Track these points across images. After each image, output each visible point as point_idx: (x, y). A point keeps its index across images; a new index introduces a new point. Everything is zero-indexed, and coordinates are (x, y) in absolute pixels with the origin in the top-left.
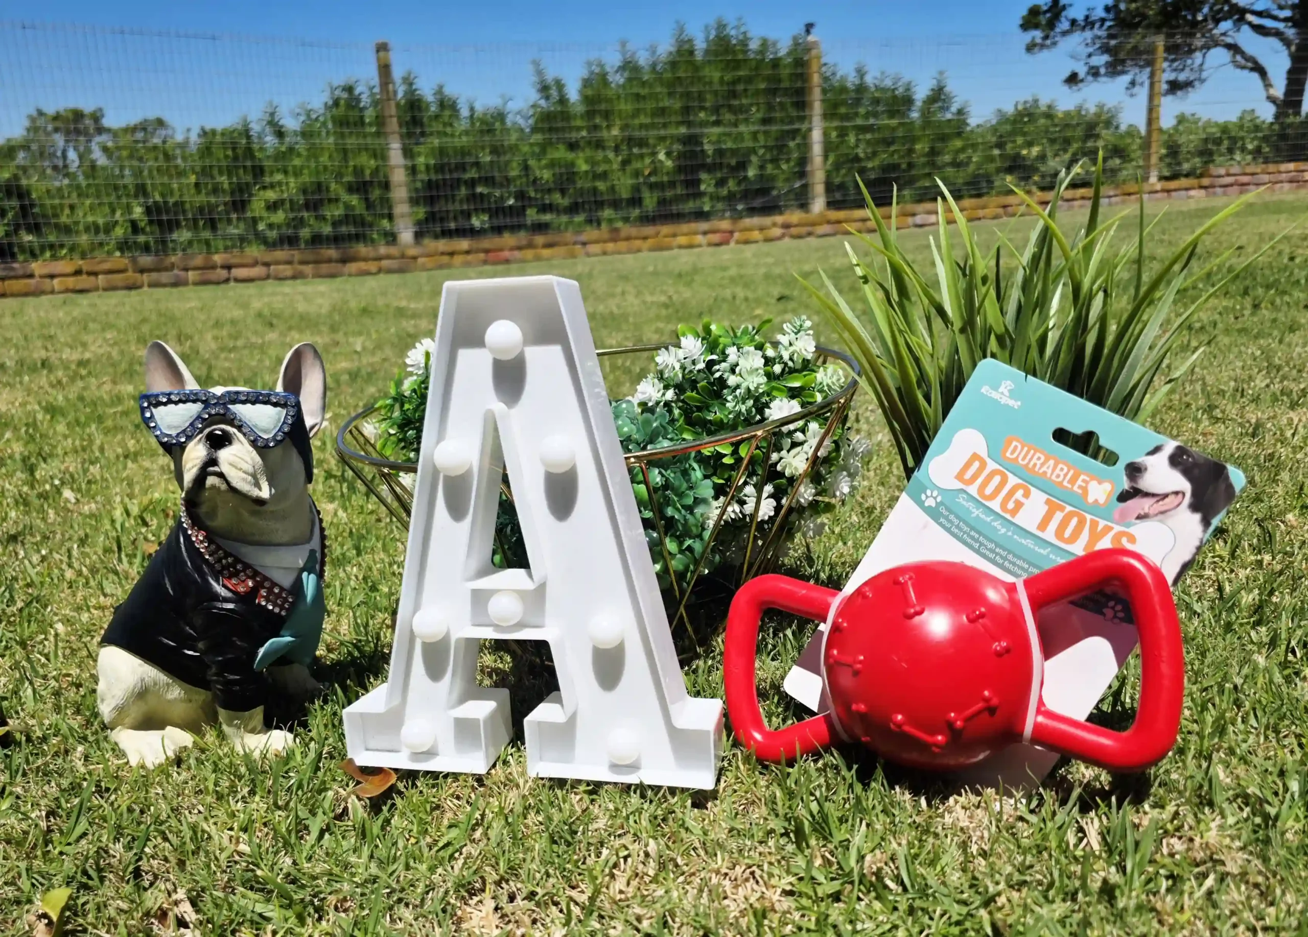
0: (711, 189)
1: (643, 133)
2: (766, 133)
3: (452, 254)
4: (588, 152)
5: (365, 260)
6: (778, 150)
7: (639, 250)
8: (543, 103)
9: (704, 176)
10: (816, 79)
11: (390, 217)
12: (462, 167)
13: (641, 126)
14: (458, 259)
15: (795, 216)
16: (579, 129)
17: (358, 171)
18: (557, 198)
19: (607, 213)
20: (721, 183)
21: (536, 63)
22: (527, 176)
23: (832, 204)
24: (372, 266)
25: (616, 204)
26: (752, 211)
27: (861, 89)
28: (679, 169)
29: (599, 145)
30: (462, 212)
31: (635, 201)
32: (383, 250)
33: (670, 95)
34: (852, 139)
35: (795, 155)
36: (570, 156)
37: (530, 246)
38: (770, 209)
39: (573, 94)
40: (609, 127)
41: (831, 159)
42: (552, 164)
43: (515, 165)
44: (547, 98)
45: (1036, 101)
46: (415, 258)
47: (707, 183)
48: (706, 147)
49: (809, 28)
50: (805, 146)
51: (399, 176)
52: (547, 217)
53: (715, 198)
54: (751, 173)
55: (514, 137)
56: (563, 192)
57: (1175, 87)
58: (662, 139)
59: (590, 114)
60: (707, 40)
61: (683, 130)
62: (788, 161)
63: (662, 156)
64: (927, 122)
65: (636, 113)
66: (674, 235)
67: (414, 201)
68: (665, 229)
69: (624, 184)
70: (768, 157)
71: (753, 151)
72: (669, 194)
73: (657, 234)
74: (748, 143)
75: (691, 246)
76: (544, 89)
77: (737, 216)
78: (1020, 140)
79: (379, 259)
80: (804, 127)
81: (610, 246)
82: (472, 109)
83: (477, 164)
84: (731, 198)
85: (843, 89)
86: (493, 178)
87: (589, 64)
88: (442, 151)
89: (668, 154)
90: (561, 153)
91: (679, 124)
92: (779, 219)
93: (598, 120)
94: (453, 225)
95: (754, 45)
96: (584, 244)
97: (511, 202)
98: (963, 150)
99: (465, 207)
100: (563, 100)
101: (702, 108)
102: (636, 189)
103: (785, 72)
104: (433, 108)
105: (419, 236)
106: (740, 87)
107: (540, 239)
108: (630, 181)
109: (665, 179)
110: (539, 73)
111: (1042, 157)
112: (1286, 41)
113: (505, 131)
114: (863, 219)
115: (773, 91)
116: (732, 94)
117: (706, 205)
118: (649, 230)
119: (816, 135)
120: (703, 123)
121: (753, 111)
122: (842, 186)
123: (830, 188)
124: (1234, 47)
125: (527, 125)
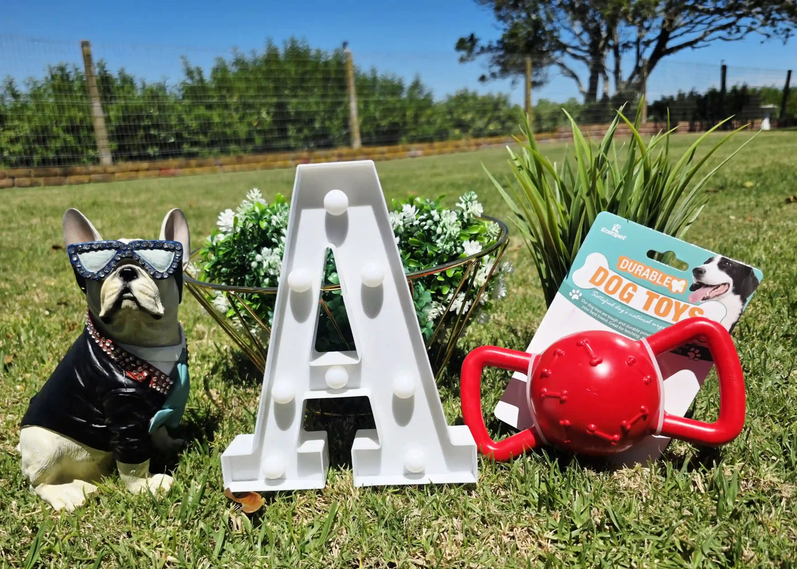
0: (294, 134)
1: (253, 100)
2: (324, 103)
3: (137, 171)
4: (220, 111)
5: (80, 174)
6: (331, 113)
7: (255, 169)
8: (189, 81)
9: (290, 126)
10: (351, 73)
11: (95, 148)
12: (139, 118)
13: (252, 97)
14: (141, 174)
15: (344, 150)
16: (213, 97)
17: (71, 119)
18: (201, 138)
19: (233, 147)
20: (300, 130)
21: (183, 58)
22: (183, 124)
23: (364, 144)
24: (85, 178)
25: (238, 142)
26: (319, 147)
27: (375, 79)
28: (275, 122)
29: (226, 106)
30: (143, 145)
31: (250, 140)
32: (91, 168)
33: (267, 79)
34: (372, 107)
35: (341, 116)
36: (208, 113)
37: (188, 166)
38: (329, 146)
39: (207, 76)
40: (231, 97)
41: (362, 118)
42: (197, 118)
43: (173, 117)
44: (192, 78)
45: (466, 90)
46: (113, 173)
47: (292, 131)
48: (291, 110)
49: (345, 44)
50: (347, 111)
51: (99, 123)
52: (195, 149)
53: (297, 139)
54: (317, 125)
55: (172, 101)
56: (205, 134)
57: (535, 84)
58: (263, 105)
59: (219, 88)
60: (286, 49)
61: (275, 100)
62: (337, 119)
63: (264, 115)
64: (411, 99)
65: (248, 88)
66: (275, 160)
67: (111, 138)
68: (270, 157)
69: (242, 130)
70: (326, 117)
71: (317, 113)
72: (269, 136)
73: (265, 160)
74: (314, 108)
76: (189, 73)
77: (311, 150)
78: (460, 111)
79: (89, 174)
80: (346, 99)
81: (237, 166)
82: (144, 85)
83: (150, 117)
84: (306, 139)
85: (365, 80)
86: (161, 125)
87: (217, 60)
88: (126, 108)
89: (268, 113)
90: (201, 111)
91: (274, 96)
92: (335, 151)
93: (224, 93)
94: (136, 154)
95: (313, 53)
96: (221, 165)
97: (172, 140)
98: (431, 116)
99: (144, 142)
100: (202, 80)
101: (286, 88)
102: (249, 133)
103: (333, 68)
104: (119, 83)
105: (115, 159)
106: (307, 76)
107: (193, 162)
108: (246, 129)
109: (268, 128)
110: (186, 63)
111: (473, 120)
112: (588, 63)
113: (166, 97)
114: (383, 153)
115: (326, 79)
116: (303, 80)
117: (292, 143)
118: (260, 157)
119: (354, 105)
120: (287, 96)
121: (316, 90)
122: (368, 134)
123: (362, 135)
124: (562, 65)
125: (180, 94)
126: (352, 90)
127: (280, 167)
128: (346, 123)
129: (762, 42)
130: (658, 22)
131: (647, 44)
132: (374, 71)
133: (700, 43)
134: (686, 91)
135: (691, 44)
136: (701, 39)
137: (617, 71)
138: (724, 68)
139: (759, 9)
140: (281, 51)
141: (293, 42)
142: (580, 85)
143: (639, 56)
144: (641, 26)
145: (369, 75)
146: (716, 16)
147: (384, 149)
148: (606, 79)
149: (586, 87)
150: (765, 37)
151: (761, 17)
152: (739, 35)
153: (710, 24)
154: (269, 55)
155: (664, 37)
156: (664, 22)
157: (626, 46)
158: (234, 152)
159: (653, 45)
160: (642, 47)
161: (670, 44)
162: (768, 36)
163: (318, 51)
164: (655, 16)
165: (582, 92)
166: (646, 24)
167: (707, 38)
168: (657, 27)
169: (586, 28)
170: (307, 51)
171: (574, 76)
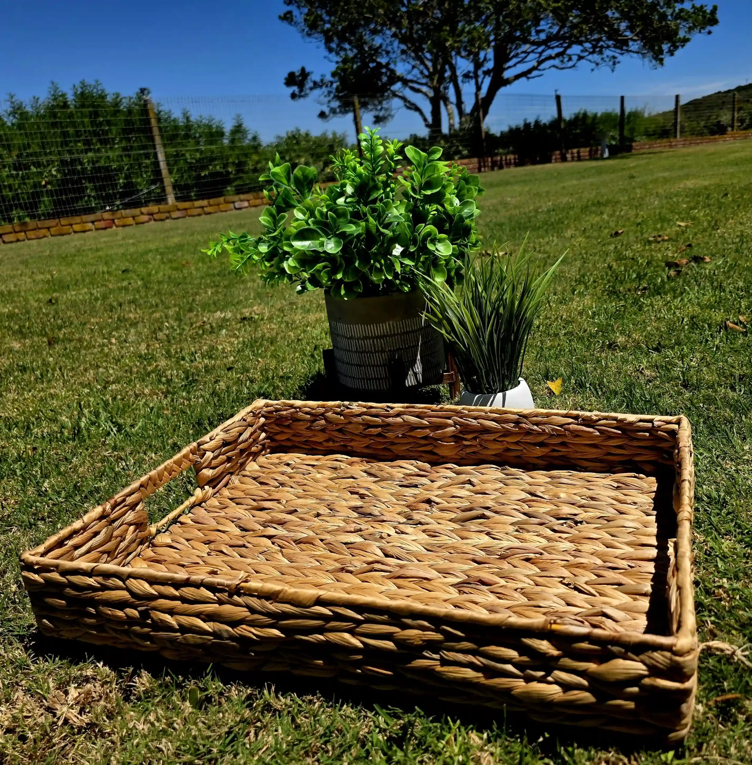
2: (128, 156)
7: (45, 236)
15: (155, 207)
19: (16, 213)
23: (179, 199)
27: (188, 124)
38: (137, 204)
45: (299, 130)
49: (143, 91)
50: (156, 163)
60: (75, 94)
63: (53, 172)
64: (234, 145)
66: (70, 225)
68: (63, 221)
73: (58, 224)
75: (83, 231)
80: (153, 151)
85: (176, 127)
89: (58, 171)
92: (145, 210)
95: (110, 97)
98: (260, 161)
103: (136, 117)
112: (427, 96)
114: (202, 207)
118: (49, 223)
119: (161, 157)
126: (158, 139)
127: (76, 232)
128: (157, 175)
132: (186, 115)
135: (526, 74)
136: (535, 68)
137: (459, 103)
138: (558, 99)
140: (70, 96)
142: (423, 116)
143: (478, 87)
145: (181, 119)
146: (543, 47)
149: (429, 117)
150: (593, 65)
151: (588, 46)
152: (571, 64)
153: (541, 53)
154: (54, 102)
155: (498, 68)
157: (465, 77)
158: (18, 218)
159: (489, 78)
160: (480, 78)
161: (506, 75)
162: (597, 64)
163: (117, 96)
167: (542, 67)
168: (491, 57)
170: (102, 96)
171: (417, 109)
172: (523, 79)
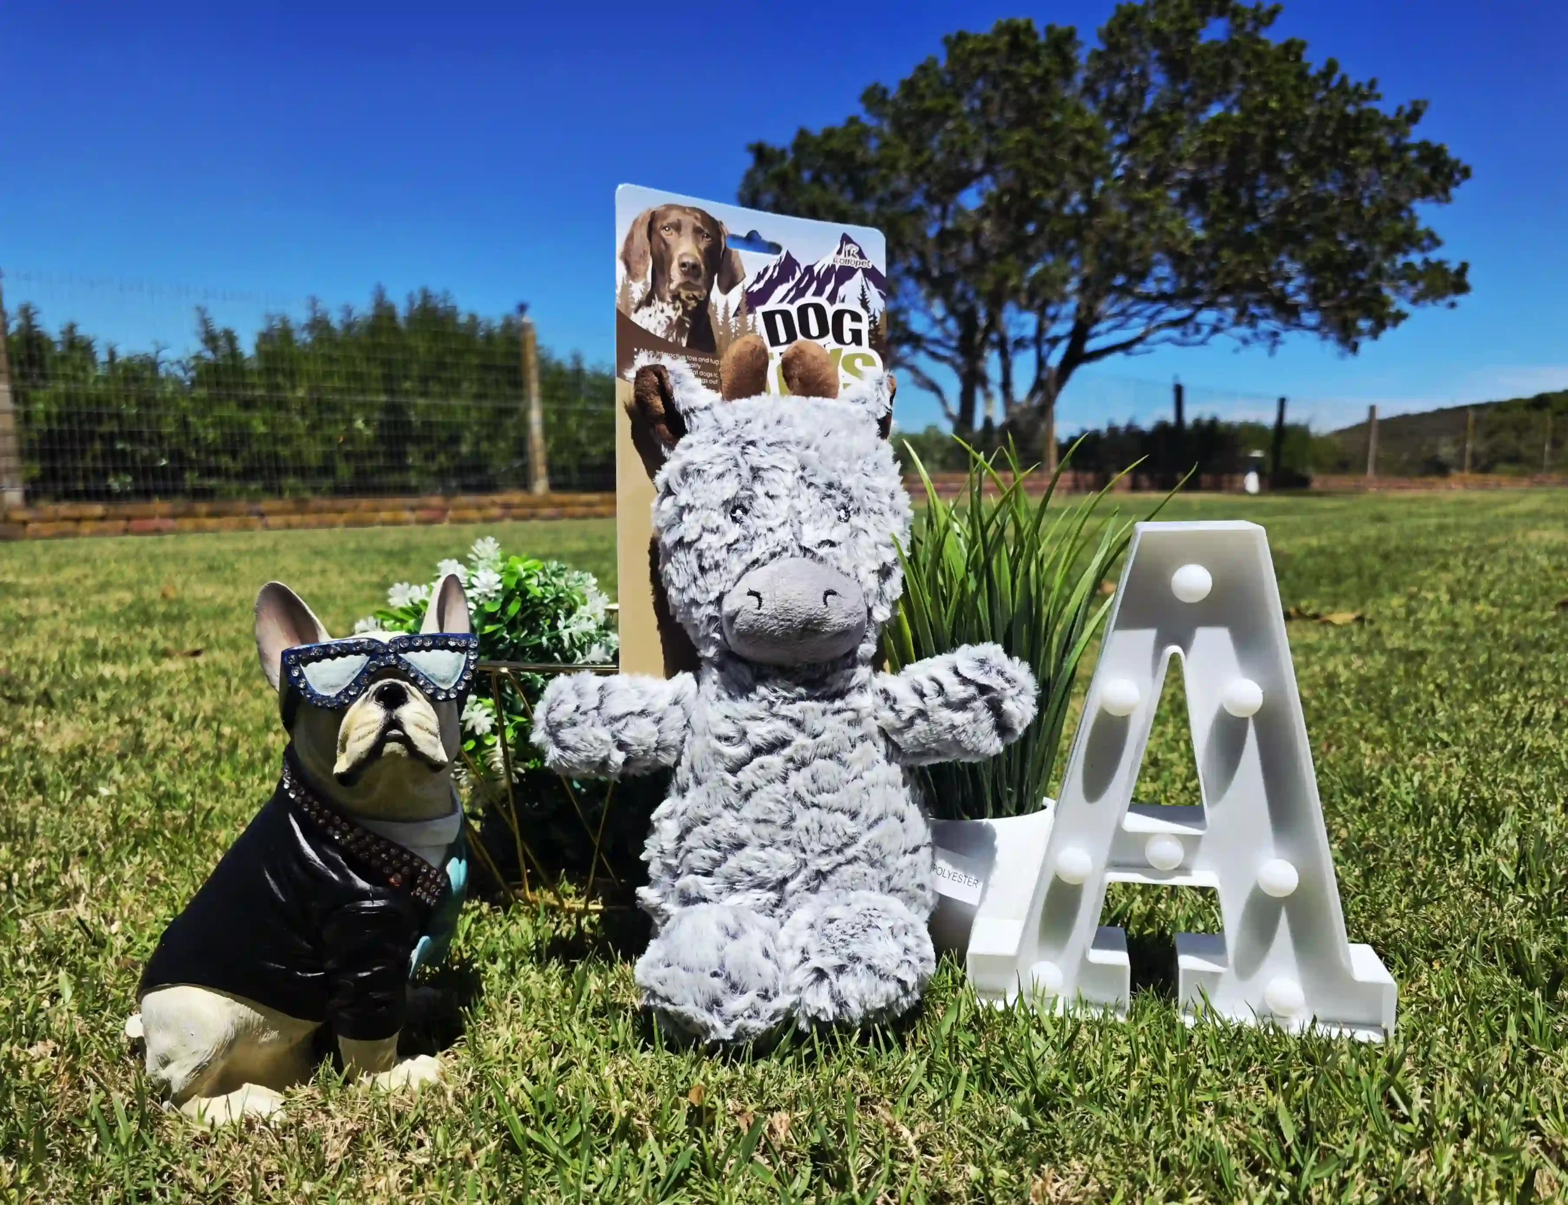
0: (419, 463)
1: (337, 397)
2: (480, 409)
3: (78, 519)
4: (268, 413)
6: (494, 426)
7: (333, 525)
8: (209, 355)
9: (410, 448)
10: (532, 359)
12: (98, 418)
13: (335, 390)
14: (86, 526)
15: (516, 497)
16: (253, 386)
18: (226, 461)
19: (291, 481)
20: (430, 456)
21: (201, 311)
22: (187, 434)
23: (554, 487)
25: (302, 472)
26: (467, 489)
27: (579, 372)
28: (380, 439)
29: (281, 405)
30: (95, 471)
31: (327, 470)
33: (369, 360)
34: (572, 422)
35: (512, 434)
36: (243, 416)
37: (189, 514)
38: (486, 487)
39: (247, 347)
40: (294, 388)
41: (552, 441)
42: (220, 423)
43: (170, 419)
44: (214, 350)
46: (24, 523)
47: (414, 457)
48: (413, 419)
49: (523, 308)
50: (523, 426)
51: (5, 424)
52: (213, 482)
53: (422, 471)
54: (465, 449)
55: (169, 389)
56: (234, 455)
58: (359, 406)
59: (269, 372)
60: (408, 305)
61: (383, 398)
62: (506, 439)
63: (359, 424)
66: (377, 510)
67: (26, 454)
68: (366, 503)
69: (313, 452)
70: (483, 434)
71: (465, 426)
72: (368, 464)
73: (356, 508)
74: (460, 417)
75: (396, 523)
76: (210, 339)
77: (448, 493)
81: (296, 519)
82: (112, 354)
83: (118, 417)
84: (441, 473)
85: (560, 373)
86: (140, 433)
87: (270, 317)
88: (69, 398)
89: (367, 422)
90: (231, 411)
91: (377, 392)
92: (498, 498)
93: (280, 379)
94: (80, 486)
95: (463, 319)
96: (263, 514)
97: (164, 462)
99: (100, 464)
100: (234, 354)
101: (406, 377)
102: (328, 457)
103: (500, 348)
104: (59, 349)
105: (31, 496)
107: (202, 507)
108: (320, 449)
109: (365, 448)
110: (205, 322)
112: (956, 368)
113: (158, 381)
114: (589, 504)
115: (486, 368)
116: (441, 365)
117: (413, 479)
118: (343, 503)
119: (535, 416)
120: (407, 392)
121: (465, 385)
122: (565, 470)
123: (552, 470)
124: (913, 369)
125: (186, 378)
126: (535, 388)
127: (384, 523)
128: (521, 447)
129: (1236, 351)
130: (1069, 308)
131: (1055, 341)
132: (577, 359)
133: (1138, 347)
134: (1121, 422)
135: (1125, 347)
136: (1140, 339)
137: (1006, 385)
138: (1179, 390)
139: (1226, 299)
140: (402, 311)
141: (426, 296)
142: (944, 403)
143: (1041, 363)
144: (1041, 311)
145: (568, 364)
146: (1160, 305)
147: (594, 497)
148: (988, 396)
149: (955, 407)
150: (1238, 343)
151: (1231, 312)
152: (1199, 338)
153: (1152, 318)
154: (377, 317)
155: (1080, 334)
156: (1078, 309)
157: (1020, 343)
158: (294, 490)
159: (1062, 347)
160: (1045, 348)
161: (1091, 346)
162: (1245, 341)
163: (473, 317)
164: (1064, 299)
165: (949, 416)
166: (1051, 311)
167: (1151, 338)
168: (1067, 317)
169: (951, 311)
170: (451, 314)
171: (934, 388)
172: (1119, 356)
